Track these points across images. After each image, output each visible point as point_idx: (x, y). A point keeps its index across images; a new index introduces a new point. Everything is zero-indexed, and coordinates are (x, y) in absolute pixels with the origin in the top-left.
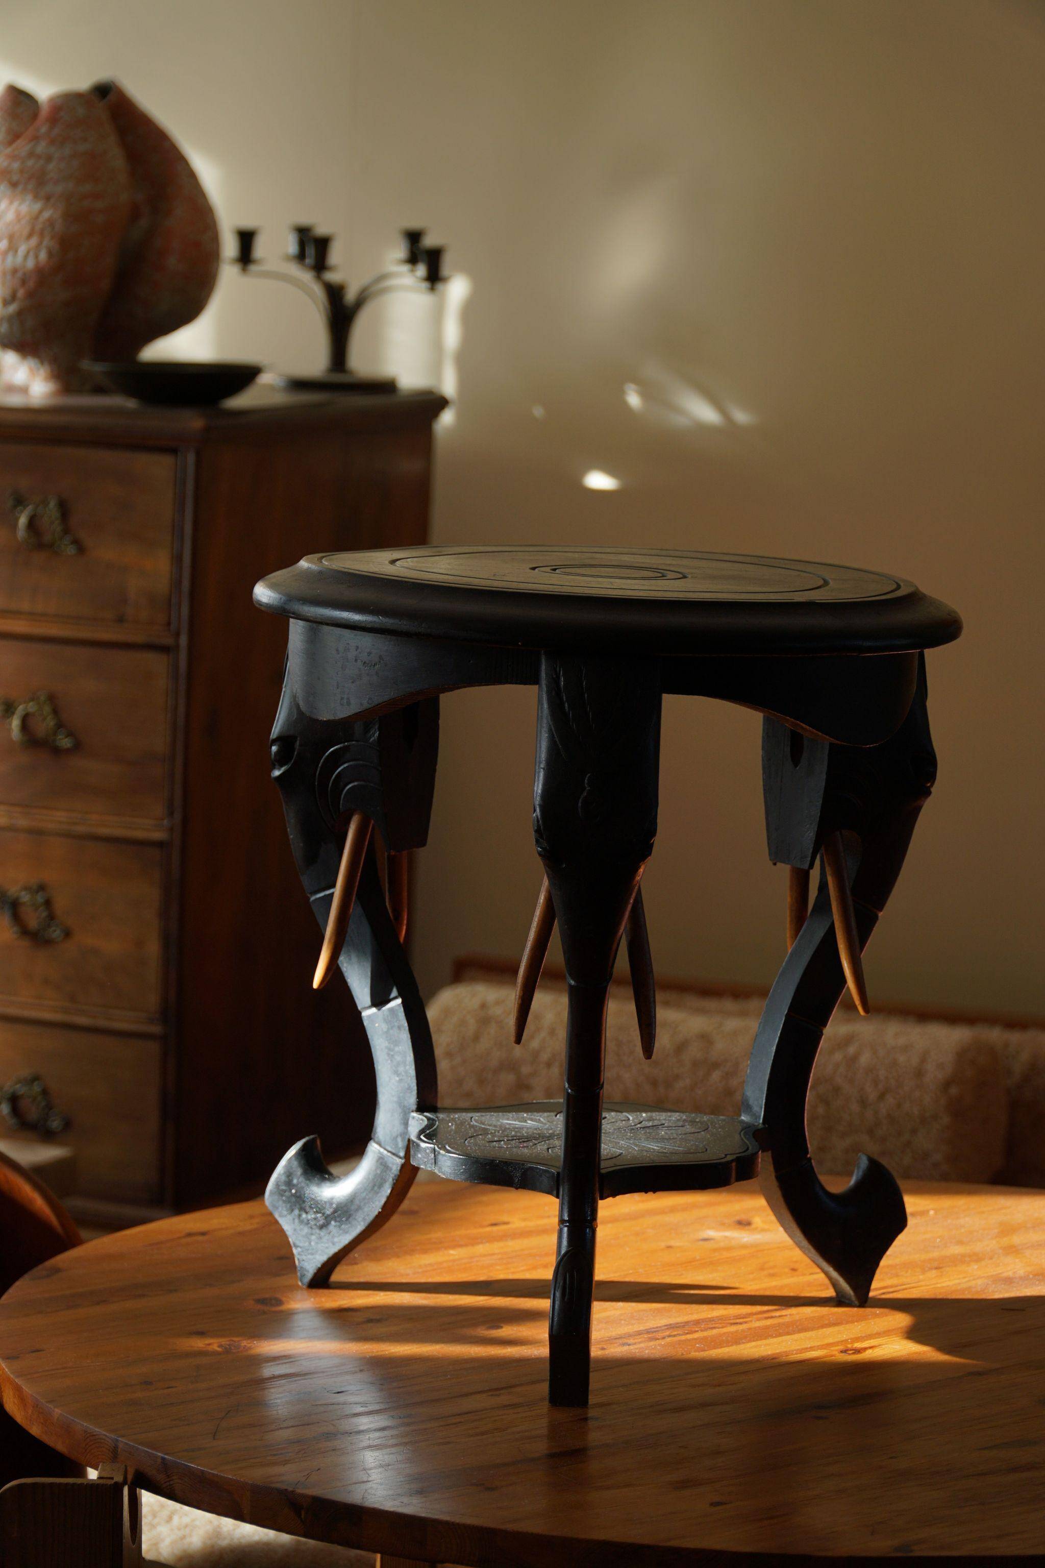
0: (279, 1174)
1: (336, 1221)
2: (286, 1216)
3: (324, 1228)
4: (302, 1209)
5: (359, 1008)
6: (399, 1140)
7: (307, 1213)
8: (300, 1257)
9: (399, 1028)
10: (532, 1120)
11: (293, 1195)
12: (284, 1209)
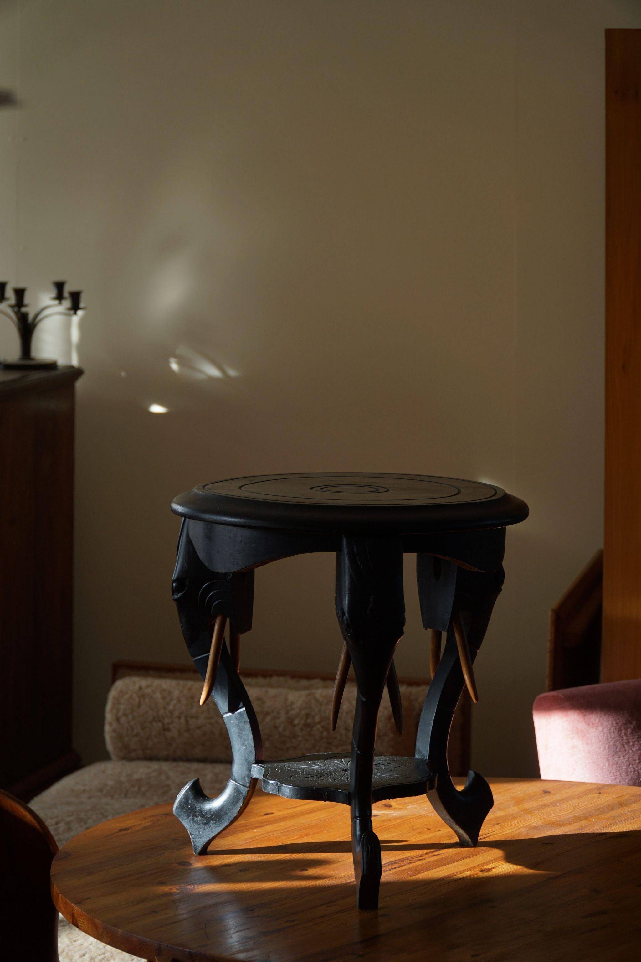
0: (181, 799)
1: (213, 821)
2: (185, 819)
3: (207, 825)
4: (194, 816)
5: (221, 713)
6: (246, 778)
7: (197, 817)
8: (194, 840)
9: (245, 722)
10: (315, 765)
11: (189, 809)
12: (185, 816)
